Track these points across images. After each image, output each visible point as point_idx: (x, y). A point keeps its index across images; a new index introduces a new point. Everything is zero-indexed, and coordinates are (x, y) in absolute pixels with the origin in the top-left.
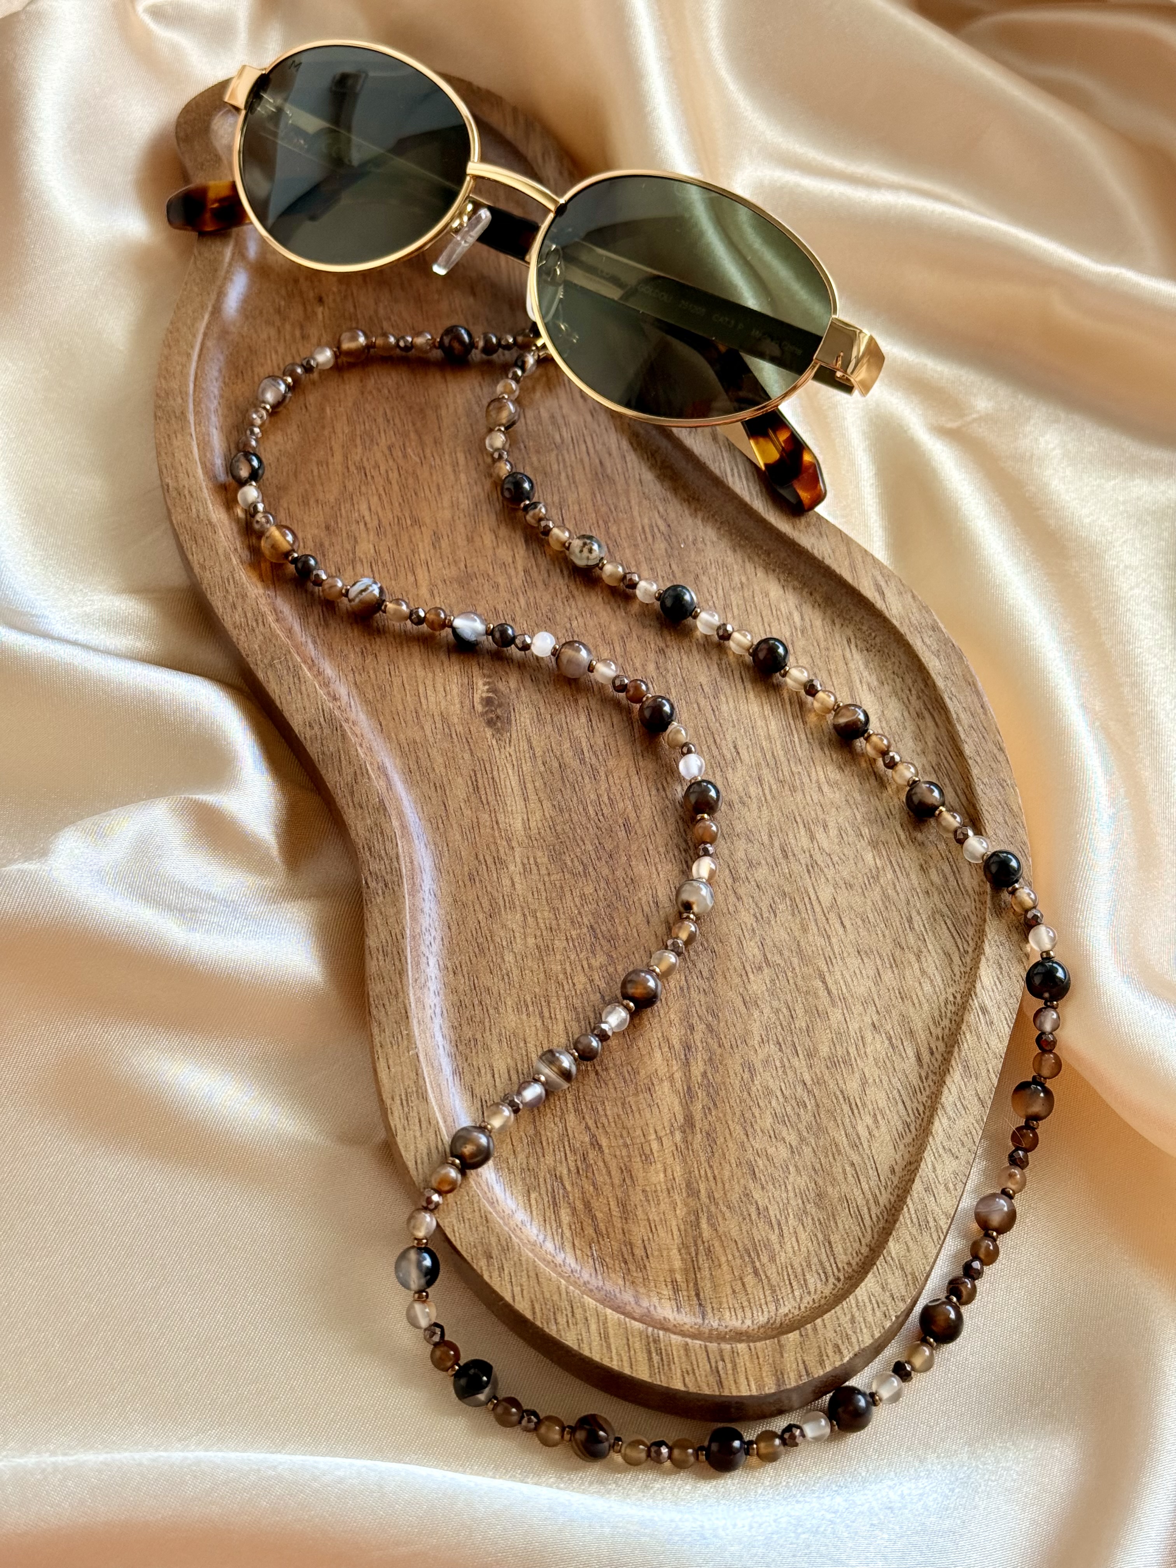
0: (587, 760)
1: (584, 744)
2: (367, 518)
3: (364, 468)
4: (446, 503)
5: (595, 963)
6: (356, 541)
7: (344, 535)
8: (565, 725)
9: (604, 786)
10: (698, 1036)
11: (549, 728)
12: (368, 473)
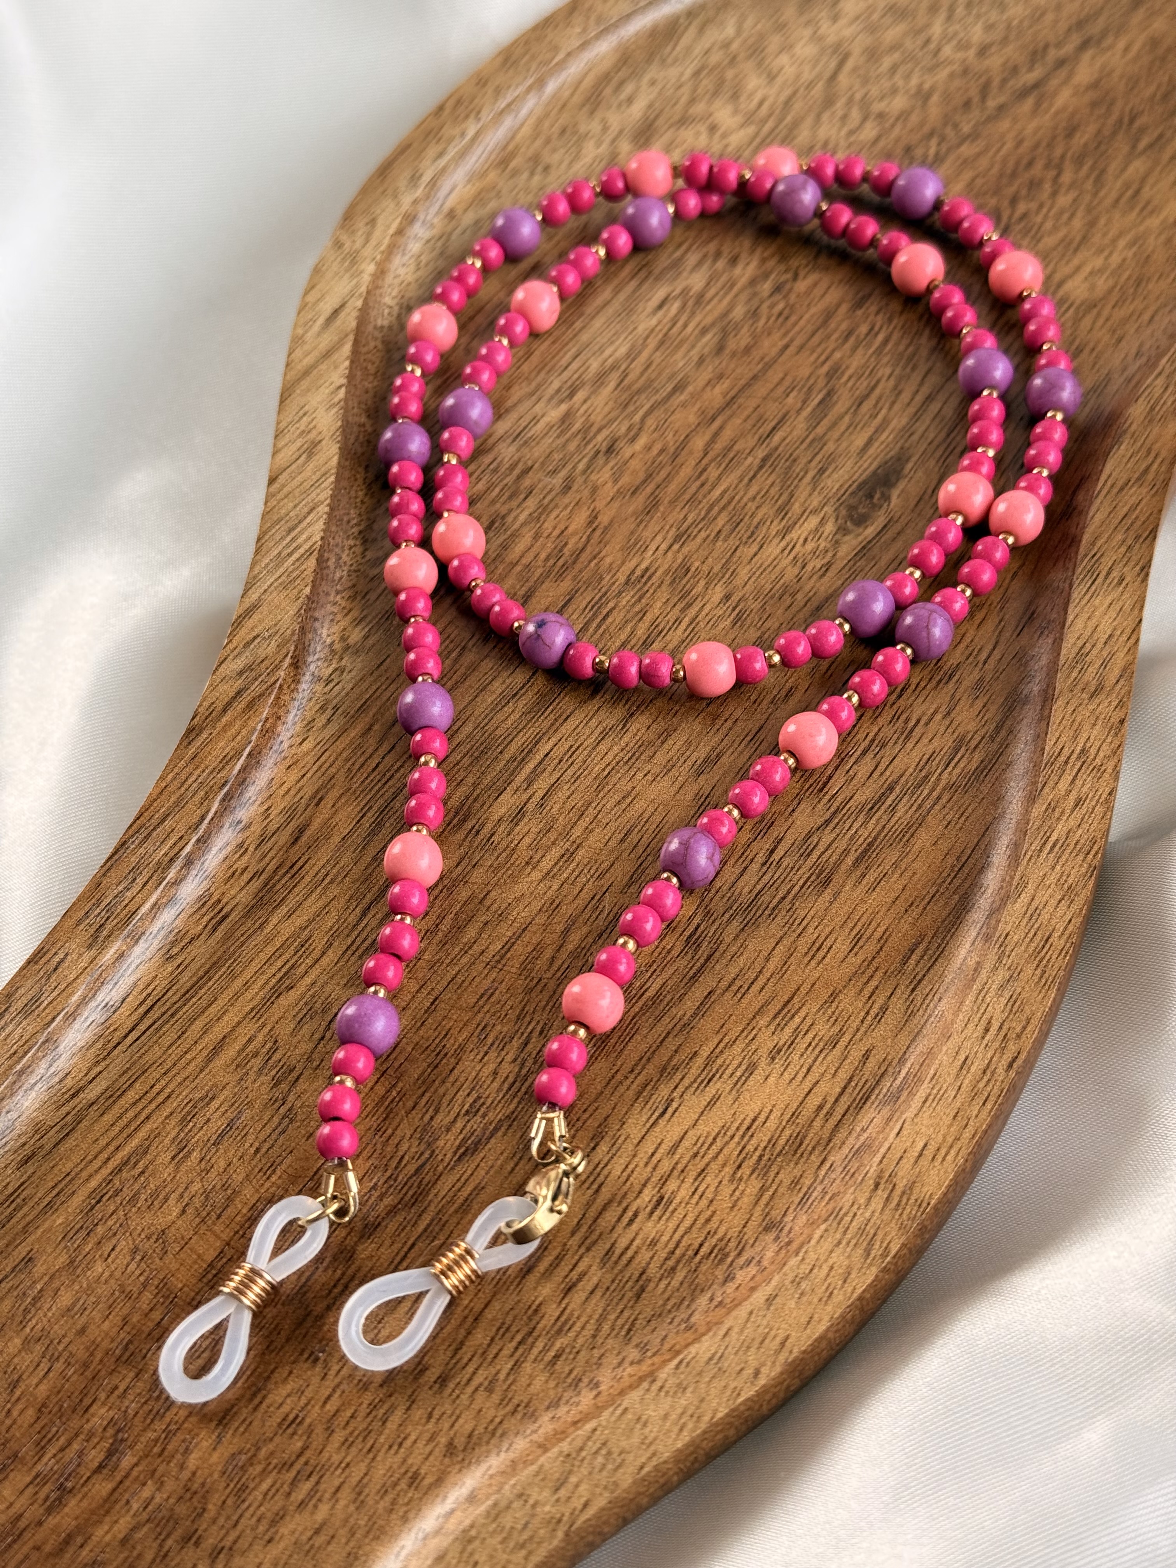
0: (824, 392)
1: (809, 409)
2: (760, 859)
3: (688, 941)
4: (639, 805)
5: (1033, 205)
6: (809, 835)
7: (815, 855)
8: (808, 441)
9: (837, 355)
10: (1002, 99)
11: (830, 447)
12: (691, 928)
